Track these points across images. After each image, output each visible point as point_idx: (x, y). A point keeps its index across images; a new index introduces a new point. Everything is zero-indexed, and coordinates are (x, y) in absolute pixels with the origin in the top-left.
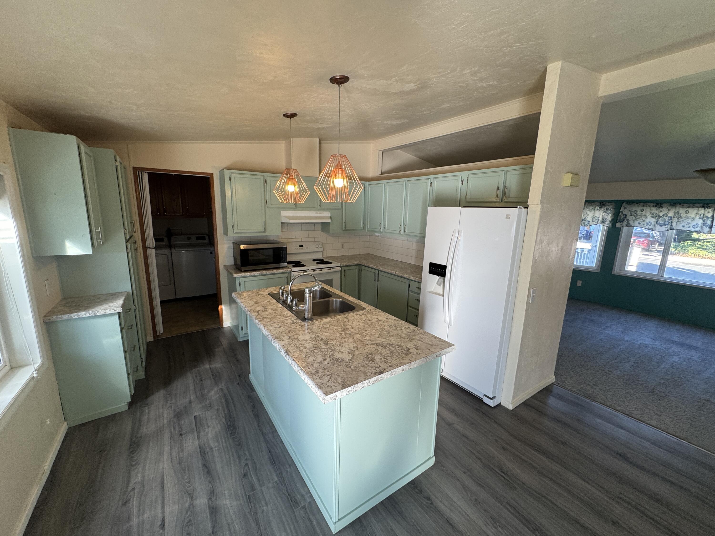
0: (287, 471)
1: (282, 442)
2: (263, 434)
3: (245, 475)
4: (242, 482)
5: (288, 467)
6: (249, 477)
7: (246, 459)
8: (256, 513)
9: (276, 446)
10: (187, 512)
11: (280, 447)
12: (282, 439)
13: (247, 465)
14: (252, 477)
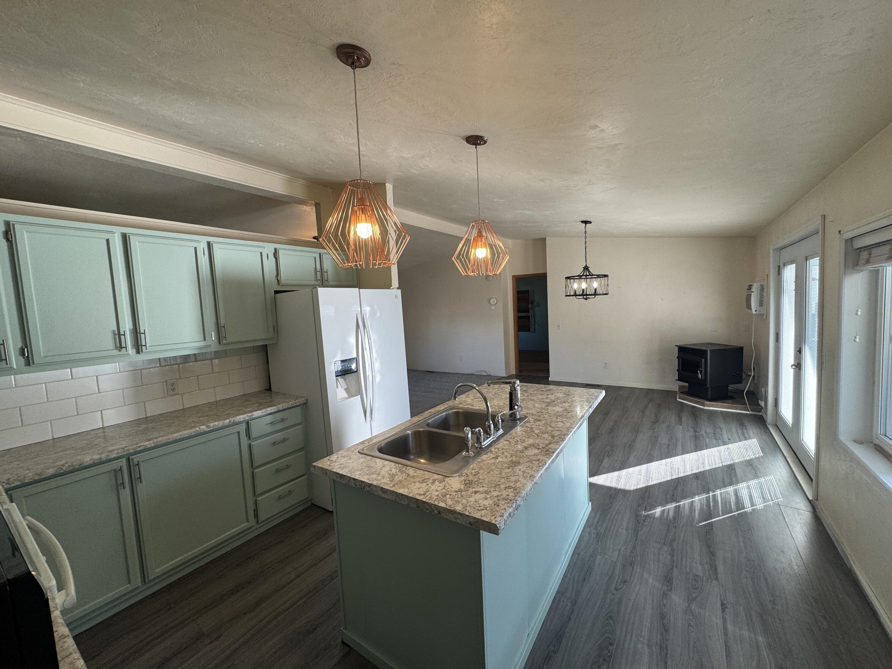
0: (585, 553)
1: (565, 576)
2: (574, 604)
3: (624, 582)
4: (630, 579)
5: (581, 556)
6: (621, 577)
7: (613, 594)
8: (632, 552)
9: (574, 579)
10: (696, 598)
11: (571, 575)
12: (562, 578)
13: (616, 589)
14: (619, 575)
